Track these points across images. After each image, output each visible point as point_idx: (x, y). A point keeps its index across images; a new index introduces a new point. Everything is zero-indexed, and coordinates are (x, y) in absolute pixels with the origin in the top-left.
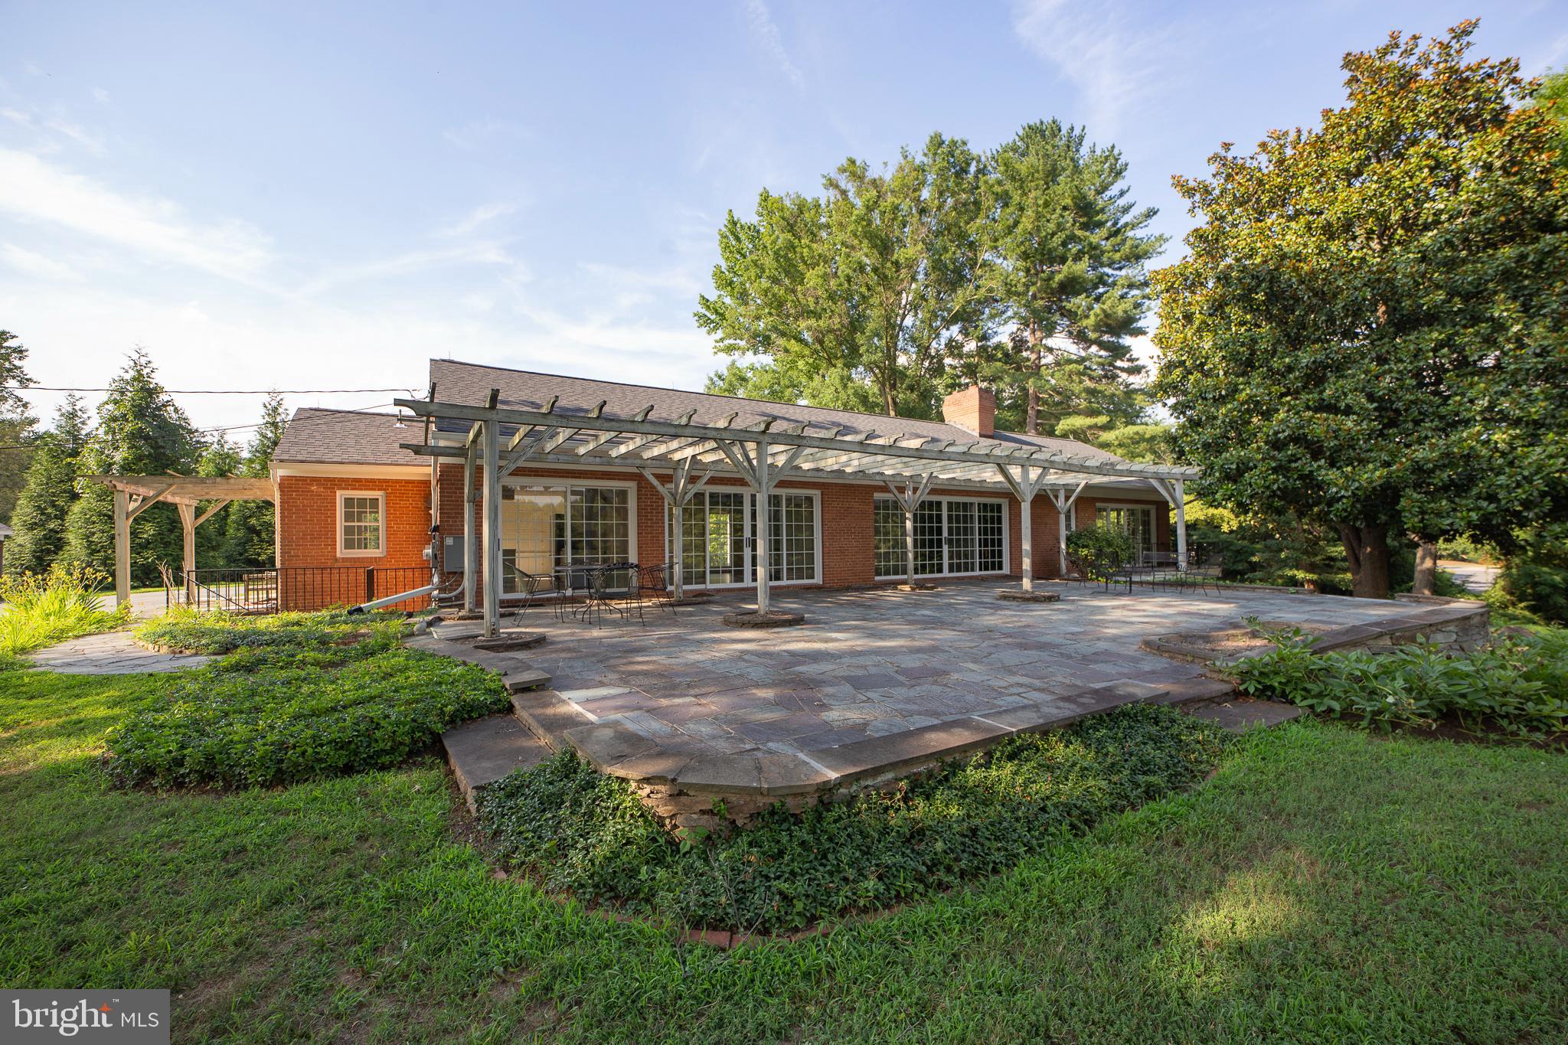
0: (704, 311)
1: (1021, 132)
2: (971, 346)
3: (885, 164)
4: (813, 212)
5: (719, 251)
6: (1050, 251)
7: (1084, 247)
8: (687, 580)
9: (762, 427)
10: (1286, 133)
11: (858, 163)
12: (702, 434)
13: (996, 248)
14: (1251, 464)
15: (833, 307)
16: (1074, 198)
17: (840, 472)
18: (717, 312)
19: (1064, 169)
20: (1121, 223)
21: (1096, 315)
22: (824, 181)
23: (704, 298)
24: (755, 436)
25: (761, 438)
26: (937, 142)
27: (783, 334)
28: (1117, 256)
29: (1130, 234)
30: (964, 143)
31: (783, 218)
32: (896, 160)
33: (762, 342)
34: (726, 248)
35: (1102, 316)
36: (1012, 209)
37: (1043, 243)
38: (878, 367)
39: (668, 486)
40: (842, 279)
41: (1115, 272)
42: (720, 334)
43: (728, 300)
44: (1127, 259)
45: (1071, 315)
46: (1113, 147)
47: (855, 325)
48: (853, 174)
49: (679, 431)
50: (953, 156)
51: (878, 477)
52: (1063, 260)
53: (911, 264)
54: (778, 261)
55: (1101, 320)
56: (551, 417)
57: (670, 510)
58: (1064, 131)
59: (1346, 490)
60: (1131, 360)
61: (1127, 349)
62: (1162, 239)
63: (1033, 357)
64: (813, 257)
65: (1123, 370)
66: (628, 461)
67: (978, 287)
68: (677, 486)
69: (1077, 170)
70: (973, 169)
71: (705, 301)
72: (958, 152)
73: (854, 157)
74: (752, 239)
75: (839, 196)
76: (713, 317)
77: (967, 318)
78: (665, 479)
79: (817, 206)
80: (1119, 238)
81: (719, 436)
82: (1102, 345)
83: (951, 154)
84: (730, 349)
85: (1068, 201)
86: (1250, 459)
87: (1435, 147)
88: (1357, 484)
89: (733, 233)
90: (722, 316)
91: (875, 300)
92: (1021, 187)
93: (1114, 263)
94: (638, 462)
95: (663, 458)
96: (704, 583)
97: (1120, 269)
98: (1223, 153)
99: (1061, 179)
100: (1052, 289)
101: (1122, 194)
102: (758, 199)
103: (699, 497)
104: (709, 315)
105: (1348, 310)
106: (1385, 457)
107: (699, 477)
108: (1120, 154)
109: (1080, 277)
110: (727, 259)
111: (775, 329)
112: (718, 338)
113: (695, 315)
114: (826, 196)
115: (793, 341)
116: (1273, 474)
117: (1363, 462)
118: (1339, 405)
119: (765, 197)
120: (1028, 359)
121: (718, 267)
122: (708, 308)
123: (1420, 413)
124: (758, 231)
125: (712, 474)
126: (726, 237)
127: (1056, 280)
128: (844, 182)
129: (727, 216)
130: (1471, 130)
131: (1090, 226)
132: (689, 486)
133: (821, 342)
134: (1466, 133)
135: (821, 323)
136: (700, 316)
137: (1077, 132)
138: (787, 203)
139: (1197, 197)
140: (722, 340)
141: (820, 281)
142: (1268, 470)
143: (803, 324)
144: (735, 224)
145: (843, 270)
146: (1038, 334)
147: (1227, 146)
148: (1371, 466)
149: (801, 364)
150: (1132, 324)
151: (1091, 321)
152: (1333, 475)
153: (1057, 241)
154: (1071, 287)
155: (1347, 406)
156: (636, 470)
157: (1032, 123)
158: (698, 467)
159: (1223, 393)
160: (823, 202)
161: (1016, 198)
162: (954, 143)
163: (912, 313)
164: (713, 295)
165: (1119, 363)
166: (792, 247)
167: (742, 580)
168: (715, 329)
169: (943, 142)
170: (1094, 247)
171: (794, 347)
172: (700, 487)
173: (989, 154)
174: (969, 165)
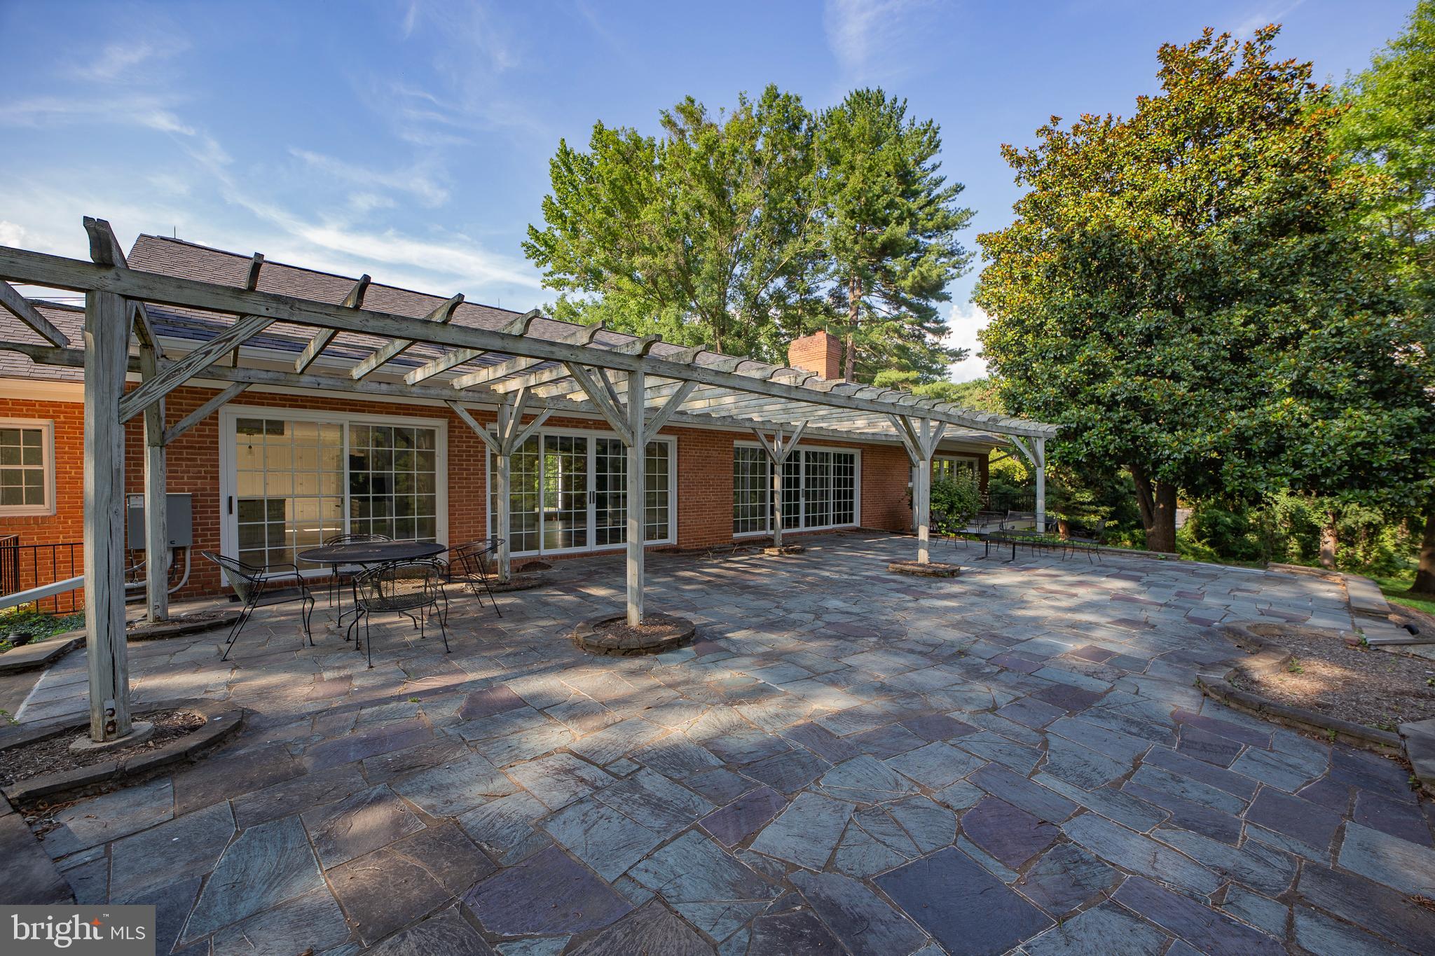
0: (532, 242)
1: (848, 98)
2: (793, 299)
3: (722, 110)
4: (648, 151)
5: (550, 181)
6: (875, 212)
7: (902, 213)
8: (516, 545)
9: (639, 348)
10: (1097, 119)
11: (696, 104)
12: (548, 355)
13: (825, 204)
14: (1090, 424)
15: (671, 245)
16: (896, 165)
17: (706, 416)
18: (546, 244)
19: (887, 137)
20: (934, 194)
21: (914, 277)
22: (662, 117)
23: (533, 229)
24: (627, 361)
25: (635, 365)
26: (772, 95)
27: (616, 271)
28: (930, 225)
29: (942, 205)
30: (798, 99)
31: (619, 151)
32: (734, 106)
33: (594, 277)
34: (557, 178)
35: (918, 279)
36: (843, 167)
37: (869, 203)
38: (709, 312)
39: (490, 426)
40: (681, 217)
41: (925, 240)
42: (549, 267)
43: (558, 233)
44: (938, 229)
45: (889, 275)
46: (931, 122)
47: (688, 268)
48: (691, 114)
49: (510, 345)
50: (787, 112)
51: (747, 424)
52: (886, 222)
53: (748, 208)
54: (614, 192)
55: (918, 282)
56: (251, 297)
57: (494, 456)
58: (888, 102)
59: (1180, 453)
60: (936, 322)
61: (934, 311)
62: (969, 213)
63: (851, 313)
64: (651, 192)
65: (929, 330)
66: (432, 392)
67: (806, 241)
68: (503, 430)
69: (899, 139)
70: (804, 126)
71: (534, 232)
72: (792, 106)
73: (693, 97)
74: (585, 172)
75: (675, 139)
76: (542, 249)
77: (790, 271)
78: (486, 417)
79: (652, 146)
80: (933, 208)
81: (573, 358)
82: (911, 306)
83: (785, 107)
84: (559, 284)
85: (891, 168)
86: (1090, 419)
87: (1244, 138)
88: (1189, 448)
89: (565, 164)
90: (552, 249)
91: (709, 243)
92: (852, 147)
93: (926, 231)
94: (446, 393)
95: (482, 389)
96: (538, 548)
97: (930, 237)
98: (1051, 126)
99: (885, 145)
100: (874, 248)
101: (934, 168)
102: (592, 131)
103: (532, 442)
104: (538, 246)
105: (1179, 281)
106: (1211, 422)
107: (534, 417)
108: (939, 128)
109: (900, 240)
110: (559, 190)
111: (607, 264)
112: (547, 272)
113: (523, 245)
114: (662, 136)
115: (626, 279)
116: (1111, 434)
117: (1193, 428)
118: (1166, 371)
119: (600, 130)
120: (846, 315)
121: (548, 198)
122: (537, 239)
123: (1232, 383)
124: (592, 164)
125: (551, 413)
126: (558, 167)
127: (879, 240)
128: (681, 121)
129: (559, 146)
130: (1270, 126)
131: (909, 194)
132: (521, 428)
133: (655, 283)
134: (1266, 130)
135: (657, 261)
136: (528, 247)
137: (899, 104)
138: (622, 138)
139: (1024, 168)
140: (551, 274)
141: (658, 216)
142: (1106, 430)
143: (638, 260)
144: (567, 154)
145: (682, 207)
146: (857, 292)
147: (1055, 120)
148: (1199, 431)
149: (632, 303)
150: (942, 288)
151: (908, 283)
152: (1165, 437)
153: (883, 202)
154: (891, 249)
155: (1173, 372)
156: (443, 404)
157: (859, 90)
158: (533, 403)
159: (1064, 353)
160: (658, 143)
161: (848, 156)
162: (788, 98)
163: (741, 263)
164: (542, 227)
165: (926, 325)
166: (628, 179)
167: (584, 543)
168: (544, 262)
169: (778, 96)
170: (911, 214)
171: (626, 283)
172: (536, 428)
173: (819, 115)
174: (801, 121)
